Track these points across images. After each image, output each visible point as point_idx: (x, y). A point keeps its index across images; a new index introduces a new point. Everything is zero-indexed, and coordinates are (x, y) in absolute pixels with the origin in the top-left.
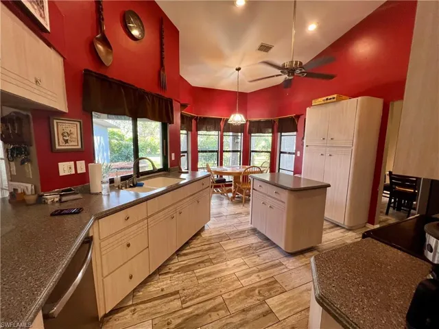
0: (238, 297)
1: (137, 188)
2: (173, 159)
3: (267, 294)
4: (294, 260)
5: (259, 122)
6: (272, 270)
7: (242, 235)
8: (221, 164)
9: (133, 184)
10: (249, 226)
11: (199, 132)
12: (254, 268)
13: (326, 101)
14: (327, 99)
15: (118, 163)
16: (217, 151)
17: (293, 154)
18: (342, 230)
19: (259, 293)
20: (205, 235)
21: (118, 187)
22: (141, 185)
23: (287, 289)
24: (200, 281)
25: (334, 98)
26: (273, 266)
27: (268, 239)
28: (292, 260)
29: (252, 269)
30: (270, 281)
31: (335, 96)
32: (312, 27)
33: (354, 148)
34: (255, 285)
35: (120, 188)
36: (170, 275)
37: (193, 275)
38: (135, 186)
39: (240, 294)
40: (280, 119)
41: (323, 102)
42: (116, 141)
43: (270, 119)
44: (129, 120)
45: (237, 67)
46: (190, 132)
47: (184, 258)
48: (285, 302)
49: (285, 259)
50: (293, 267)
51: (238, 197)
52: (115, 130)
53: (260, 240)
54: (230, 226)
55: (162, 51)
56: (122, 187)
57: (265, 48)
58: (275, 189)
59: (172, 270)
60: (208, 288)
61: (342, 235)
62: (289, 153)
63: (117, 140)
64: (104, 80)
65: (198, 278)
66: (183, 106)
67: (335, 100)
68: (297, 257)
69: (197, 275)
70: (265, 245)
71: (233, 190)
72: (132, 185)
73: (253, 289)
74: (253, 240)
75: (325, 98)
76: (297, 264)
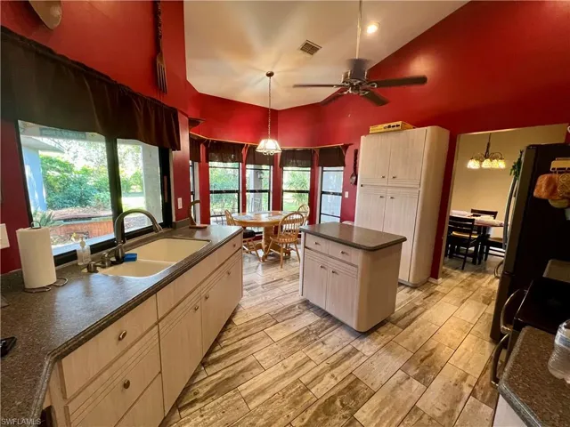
0: (316, 420)
1: (124, 264)
2: (180, 207)
3: (352, 404)
4: (369, 341)
5: (294, 151)
6: (347, 363)
7: (293, 314)
8: (244, 210)
9: (117, 258)
10: (298, 298)
11: (211, 164)
12: (324, 364)
13: (387, 129)
14: (389, 127)
15: (64, 211)
16: (238, 192)
17: (340, 194)
18: (407, 289)
19: (342, 404)
20: (238, 321)
21: (88, 267)
22: (133, 258)
23: (374, 388)
24: (252, 405)
25: (398, 126)
26: (348, 355)
27: (326, 315)
28: (367, 341)
29: (321, 367)
30: (350, 380)
31: (399, 123)
32: (372, 29)
33: (421, 189)
34: (332, 393)
35: (92, 270)
36: (198, 406)
37: (238, 397)
38: (120, 260)
39: (316, 415)
40: (321, 149)
41: (383, 130)
42: (57, 174)
43: (309, 148)
44: (99, 141)
45: (269, 71)
46: (196, 164)
47: (216, 367)
48: (379, 411)
49: (358, 341)
50: (372, 353)
51: (273, 255)
52: (53, 155)
53: (319, 318)
54: (272, 301)
55: (156, 24)
56: (95, 266)
57: (310, 48)
58: (341, 248)
59: (201, 395)
60: (266, 416)
61: (408, 295)
62: (334, 194)
63: (59, 171)
64: (45, 57)
65: (247, 400)
66: (193, 123)
67: (400, 128)
68: (372, 336)
69: (244, 394)
70: (327, 324)
71: (264, 246)
72: (113, 259)
73: (331, 401)
74: (309, 319)
75: (387, 125)
76: (375, 347)
